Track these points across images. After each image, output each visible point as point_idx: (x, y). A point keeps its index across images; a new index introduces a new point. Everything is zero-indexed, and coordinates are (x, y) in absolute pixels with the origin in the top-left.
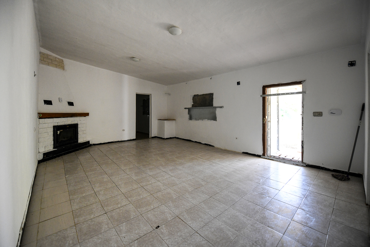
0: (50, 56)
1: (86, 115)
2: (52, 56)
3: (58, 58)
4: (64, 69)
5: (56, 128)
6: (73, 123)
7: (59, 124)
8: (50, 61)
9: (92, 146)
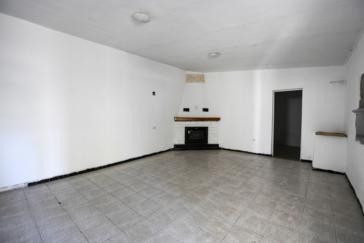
0: (193, 75)
1: (218, 119)
2: (194, 75)
3: (199, 75)
4: (204, 82)
5: (187, 129)
6: (203, 126)
7: (190, 126)
8: (193, 79)
9: (221, 149)
